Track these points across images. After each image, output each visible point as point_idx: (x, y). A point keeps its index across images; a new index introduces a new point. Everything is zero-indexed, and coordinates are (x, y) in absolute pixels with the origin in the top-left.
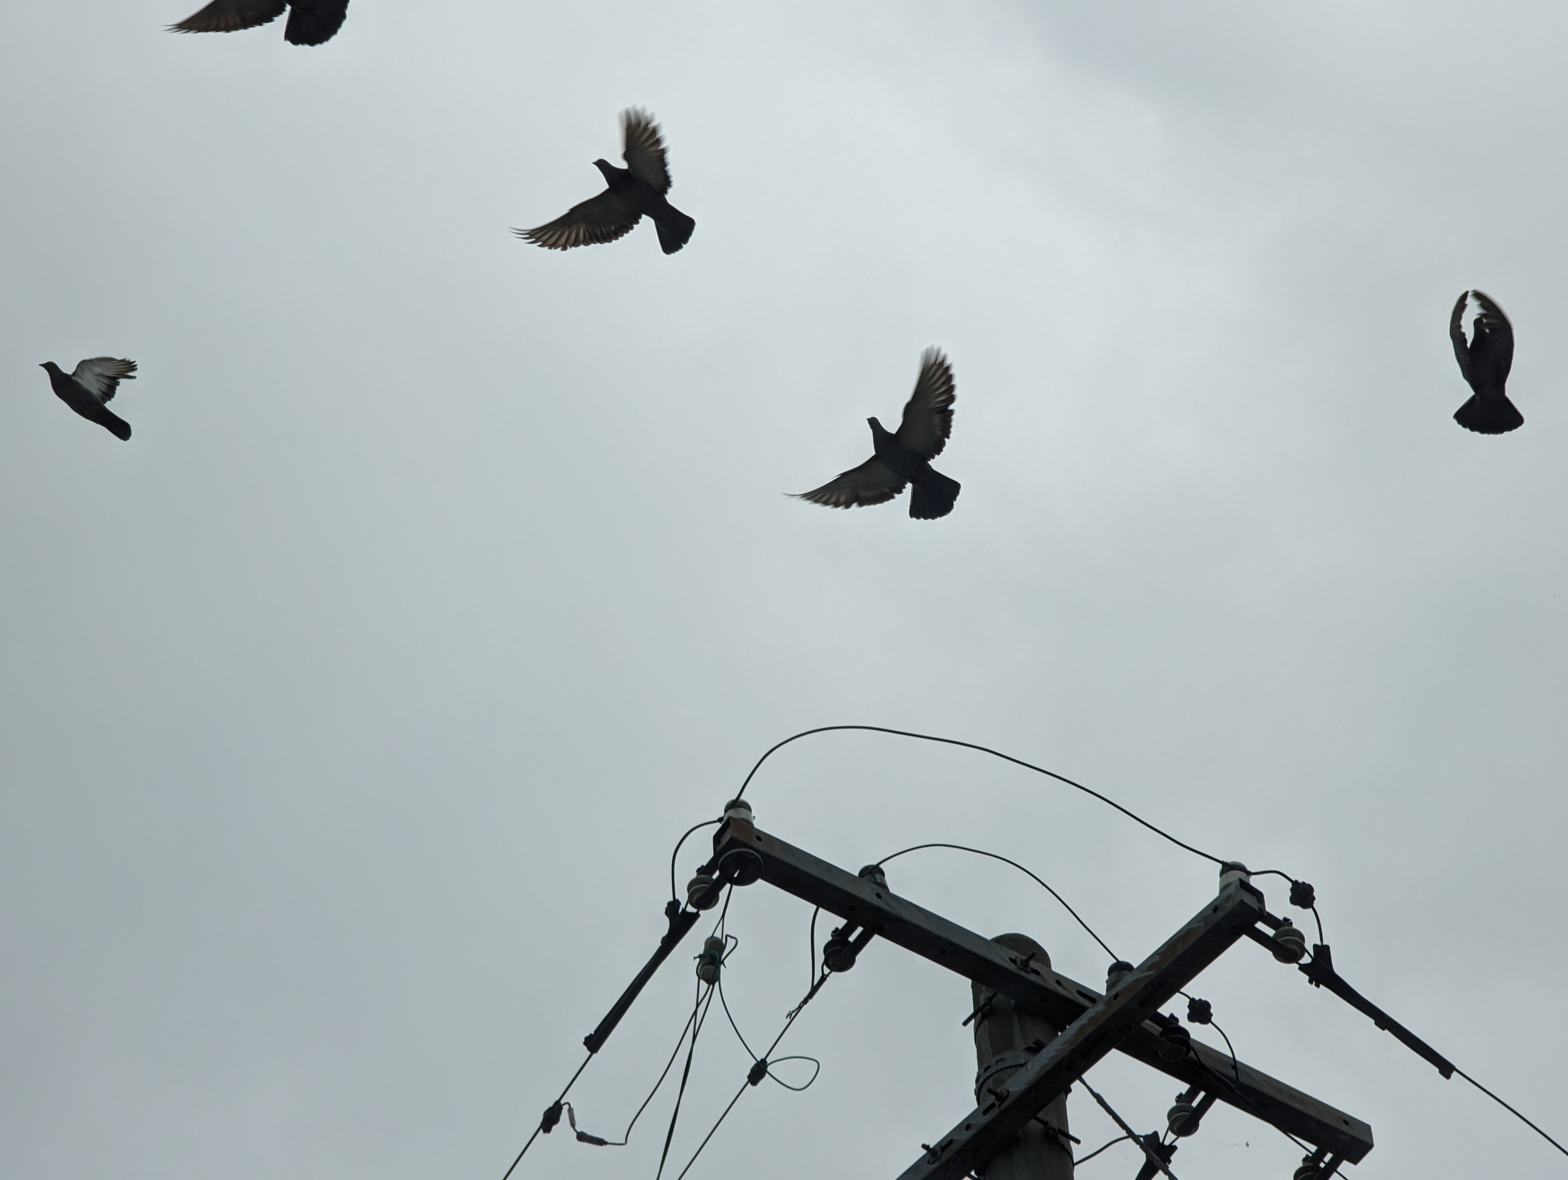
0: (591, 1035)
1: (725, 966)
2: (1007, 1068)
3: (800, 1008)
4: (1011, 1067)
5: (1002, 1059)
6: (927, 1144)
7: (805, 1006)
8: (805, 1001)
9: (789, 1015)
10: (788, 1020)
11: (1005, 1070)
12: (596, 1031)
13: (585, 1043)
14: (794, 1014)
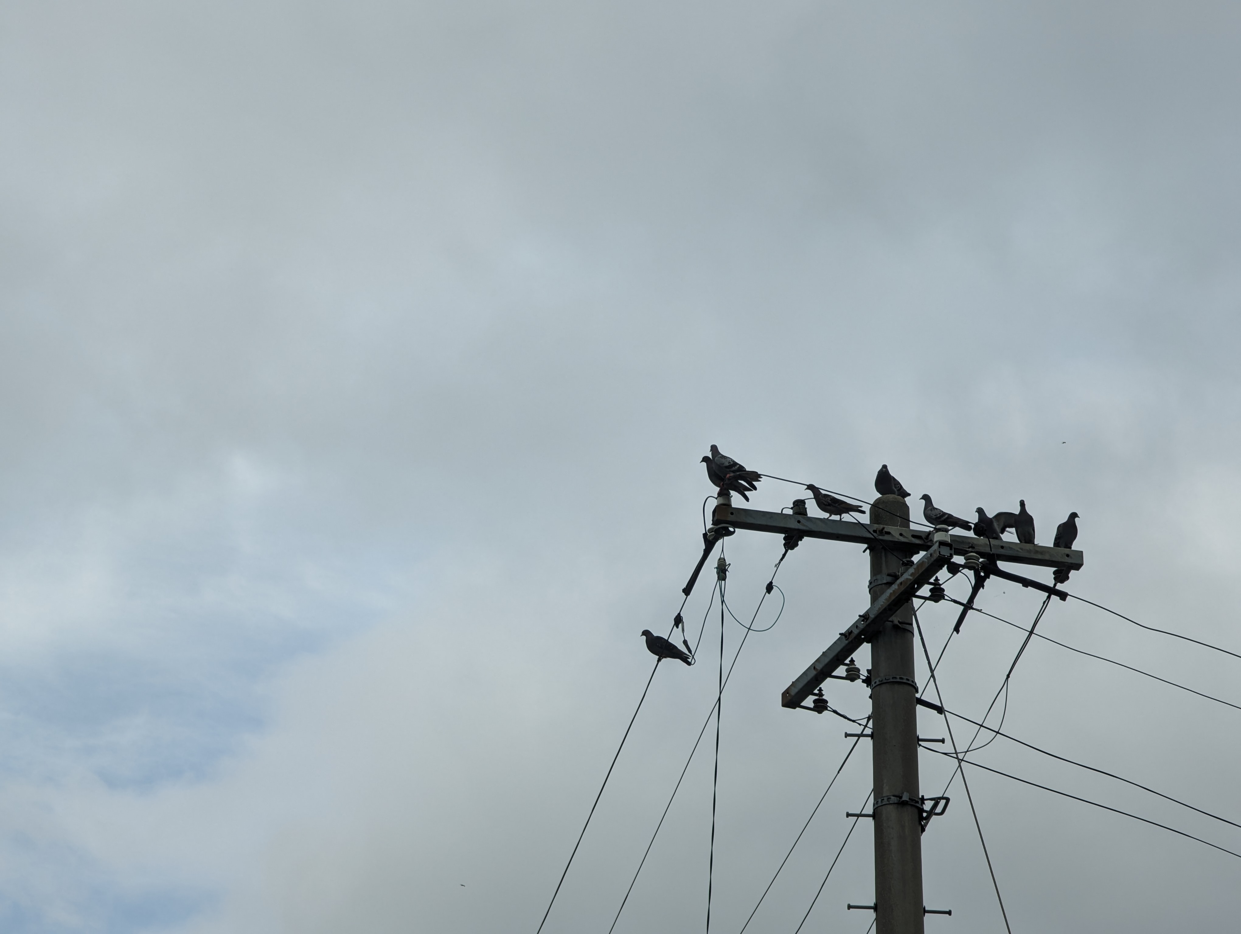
0: (685, 588)
1: (728, 572)
2: (878, 585)
3: (780, 563)
4: (880, 584)
5: (876, 579)
6: (841, 632)
7: (782, 562)
8: (782, 559)
9: (776, 566)
10: (776, 568)
11: (877, 586)
12: (687, 586)
13: (683, 592)
14: (777, 566)
